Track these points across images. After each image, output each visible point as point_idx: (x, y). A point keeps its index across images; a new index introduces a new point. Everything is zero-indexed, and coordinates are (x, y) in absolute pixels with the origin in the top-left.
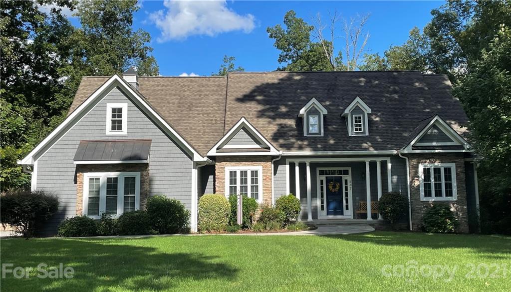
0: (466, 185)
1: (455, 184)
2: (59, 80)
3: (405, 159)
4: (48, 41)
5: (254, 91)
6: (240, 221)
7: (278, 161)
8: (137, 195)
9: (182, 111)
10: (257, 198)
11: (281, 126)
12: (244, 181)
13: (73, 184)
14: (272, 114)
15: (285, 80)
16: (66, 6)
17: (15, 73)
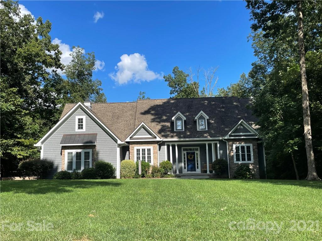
0: (258, 155)
1: (253, 155)
2: (57, 106)
3: (226, 142)
4: (51, 87)
5: (150, 109)
6: (140, 173)
7: (161, 144)
8: (90, 160)
9: (114, 120)
10: (150, 162)
11: (163, 126)
12: (144, 154)
13: (60, 156)
14: (158, 120)
15: (166, 103)
16: (59, 69)
17: (35, 104)
